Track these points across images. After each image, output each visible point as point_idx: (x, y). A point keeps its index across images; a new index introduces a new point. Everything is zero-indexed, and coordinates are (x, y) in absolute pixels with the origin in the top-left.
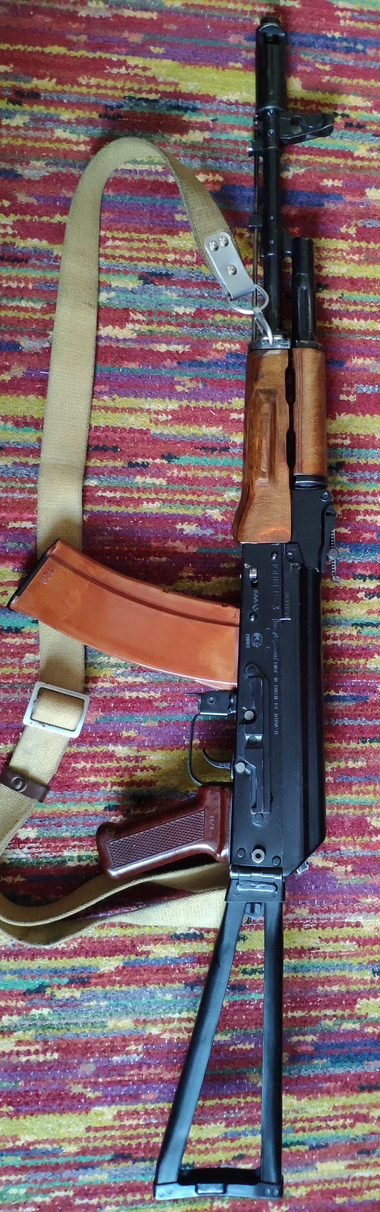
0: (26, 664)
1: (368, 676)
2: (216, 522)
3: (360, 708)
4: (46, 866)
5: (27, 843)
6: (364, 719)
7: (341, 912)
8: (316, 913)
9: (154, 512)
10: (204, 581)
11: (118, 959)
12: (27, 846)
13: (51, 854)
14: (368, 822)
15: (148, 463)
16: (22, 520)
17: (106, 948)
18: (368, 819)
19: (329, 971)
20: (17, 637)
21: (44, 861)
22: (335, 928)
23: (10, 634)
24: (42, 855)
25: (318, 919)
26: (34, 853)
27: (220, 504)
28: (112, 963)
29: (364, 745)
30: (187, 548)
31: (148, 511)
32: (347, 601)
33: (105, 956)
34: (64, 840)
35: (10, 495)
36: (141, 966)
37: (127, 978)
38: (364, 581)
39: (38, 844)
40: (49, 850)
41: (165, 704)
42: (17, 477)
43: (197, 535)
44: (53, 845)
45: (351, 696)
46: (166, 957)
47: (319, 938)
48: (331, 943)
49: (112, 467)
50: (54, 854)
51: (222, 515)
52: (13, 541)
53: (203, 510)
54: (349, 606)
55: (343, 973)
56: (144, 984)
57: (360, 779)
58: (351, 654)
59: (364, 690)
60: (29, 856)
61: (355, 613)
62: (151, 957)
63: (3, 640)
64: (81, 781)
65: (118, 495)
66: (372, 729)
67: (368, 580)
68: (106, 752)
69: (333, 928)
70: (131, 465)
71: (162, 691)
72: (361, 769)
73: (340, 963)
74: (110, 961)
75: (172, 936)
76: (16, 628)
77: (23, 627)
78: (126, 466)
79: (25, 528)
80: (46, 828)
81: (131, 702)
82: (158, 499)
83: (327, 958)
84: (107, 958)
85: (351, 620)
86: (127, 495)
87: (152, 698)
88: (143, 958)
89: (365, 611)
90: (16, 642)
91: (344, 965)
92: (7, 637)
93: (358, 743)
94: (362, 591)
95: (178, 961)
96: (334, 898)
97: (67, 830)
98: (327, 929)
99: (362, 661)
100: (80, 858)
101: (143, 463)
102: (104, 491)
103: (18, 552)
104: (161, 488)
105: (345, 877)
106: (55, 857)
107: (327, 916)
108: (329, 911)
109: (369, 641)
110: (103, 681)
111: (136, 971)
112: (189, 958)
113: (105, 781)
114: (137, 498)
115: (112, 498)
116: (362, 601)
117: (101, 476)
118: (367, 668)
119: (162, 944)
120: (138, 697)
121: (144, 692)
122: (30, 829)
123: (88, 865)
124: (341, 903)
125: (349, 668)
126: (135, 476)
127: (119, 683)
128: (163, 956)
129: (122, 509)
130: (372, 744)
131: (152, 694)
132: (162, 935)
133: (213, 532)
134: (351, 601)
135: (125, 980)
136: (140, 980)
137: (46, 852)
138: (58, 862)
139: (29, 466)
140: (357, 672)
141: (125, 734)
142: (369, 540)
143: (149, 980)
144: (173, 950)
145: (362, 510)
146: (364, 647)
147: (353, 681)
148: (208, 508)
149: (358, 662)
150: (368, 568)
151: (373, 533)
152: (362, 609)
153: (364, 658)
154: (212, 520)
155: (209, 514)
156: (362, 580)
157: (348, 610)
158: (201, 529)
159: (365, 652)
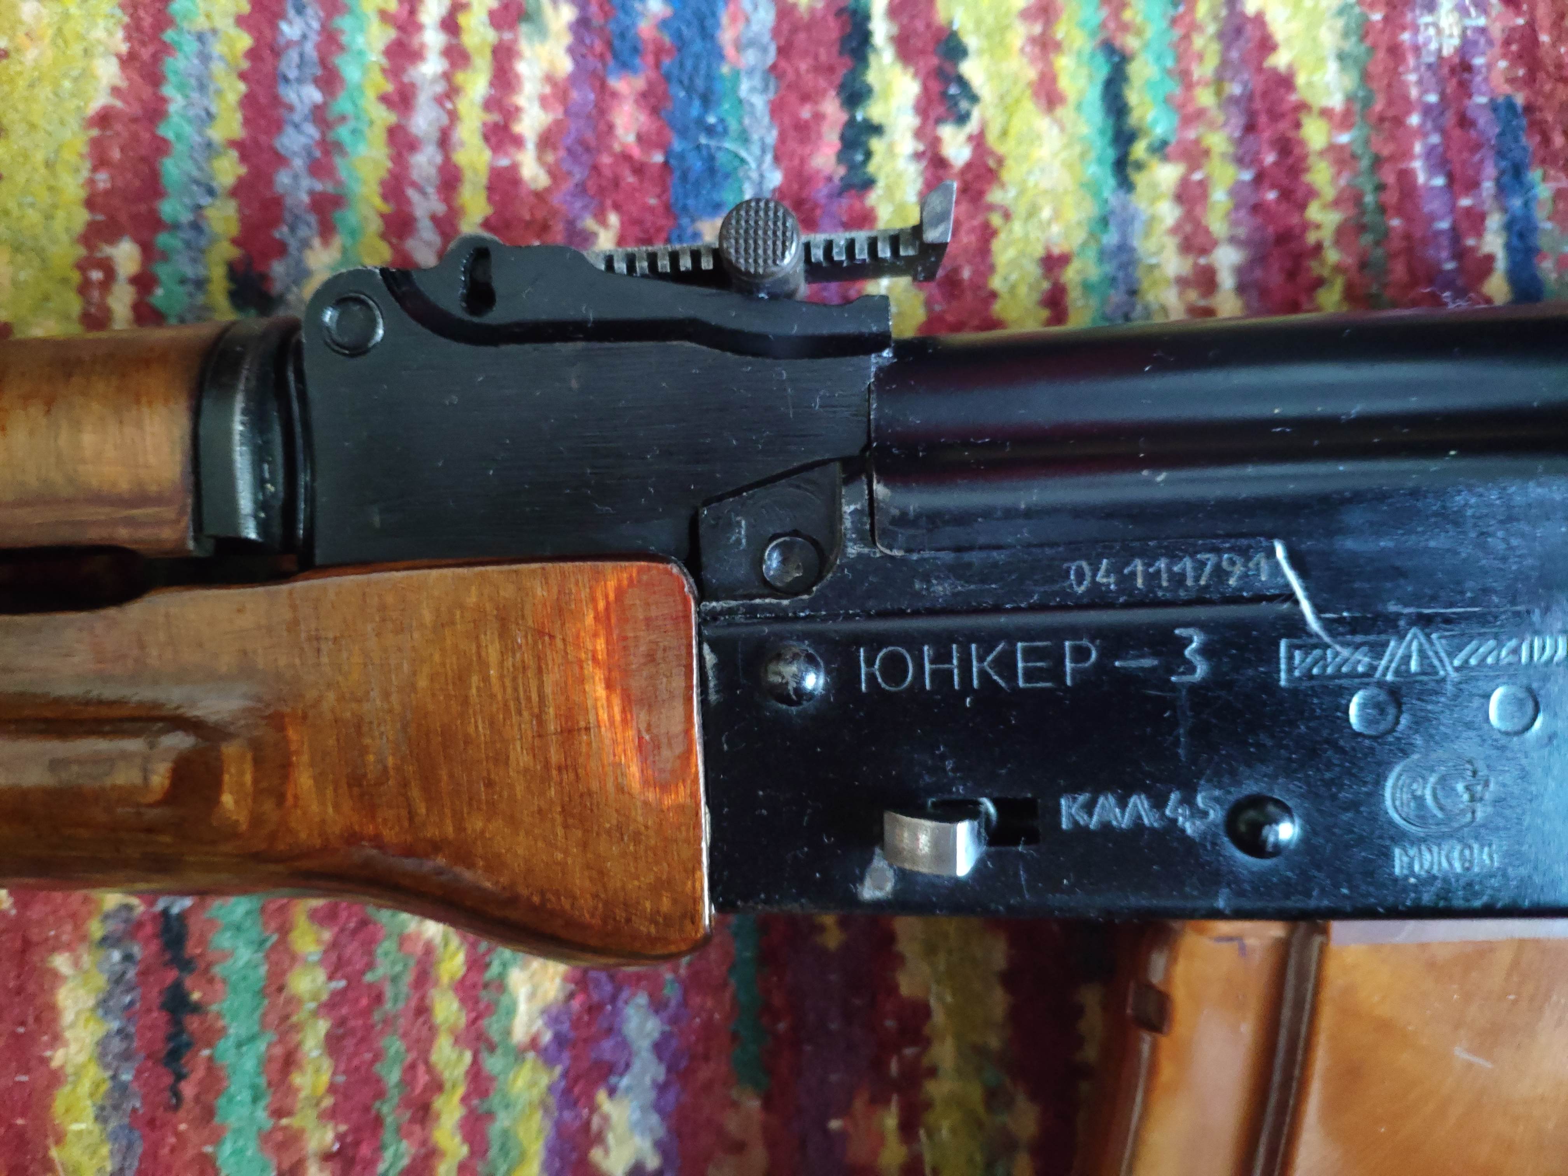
1: (1390, 103)
10: (924, 1042)
30: (738, 1147)
32: (996, 220)
38: (876, 130)
43: (662, 1088)
45: (1502, 190)
53: (515, 1055)
54: (1020, 210)
58: (1286, 194)
59: (1465, 121)
67: (874, 111)
85: (1095, 193)
89: (1042, 123)
94: (935, 143)
99: (1315, 135)
109: (1205, 98)
116: (992, 139)
118: (1348, 111)
125: (1359, 202)
133: (642, 999)
134: (995, 196)
140: (1377, 162)
142: (655, 112)
145: (486, 155)
146: (1238, 121)
147: (1421, 178)
148: (508, 1032)
149: (1322, 153)
150: (806, 113)
151: (614, 95)
152: (1035, 138)
153: (1298, 125)
154: (576, 1005)
155: (539, 1023)
156: (876, 144)
157: (1046, 213)
158: (628, 1066)
159: (1263, 119)
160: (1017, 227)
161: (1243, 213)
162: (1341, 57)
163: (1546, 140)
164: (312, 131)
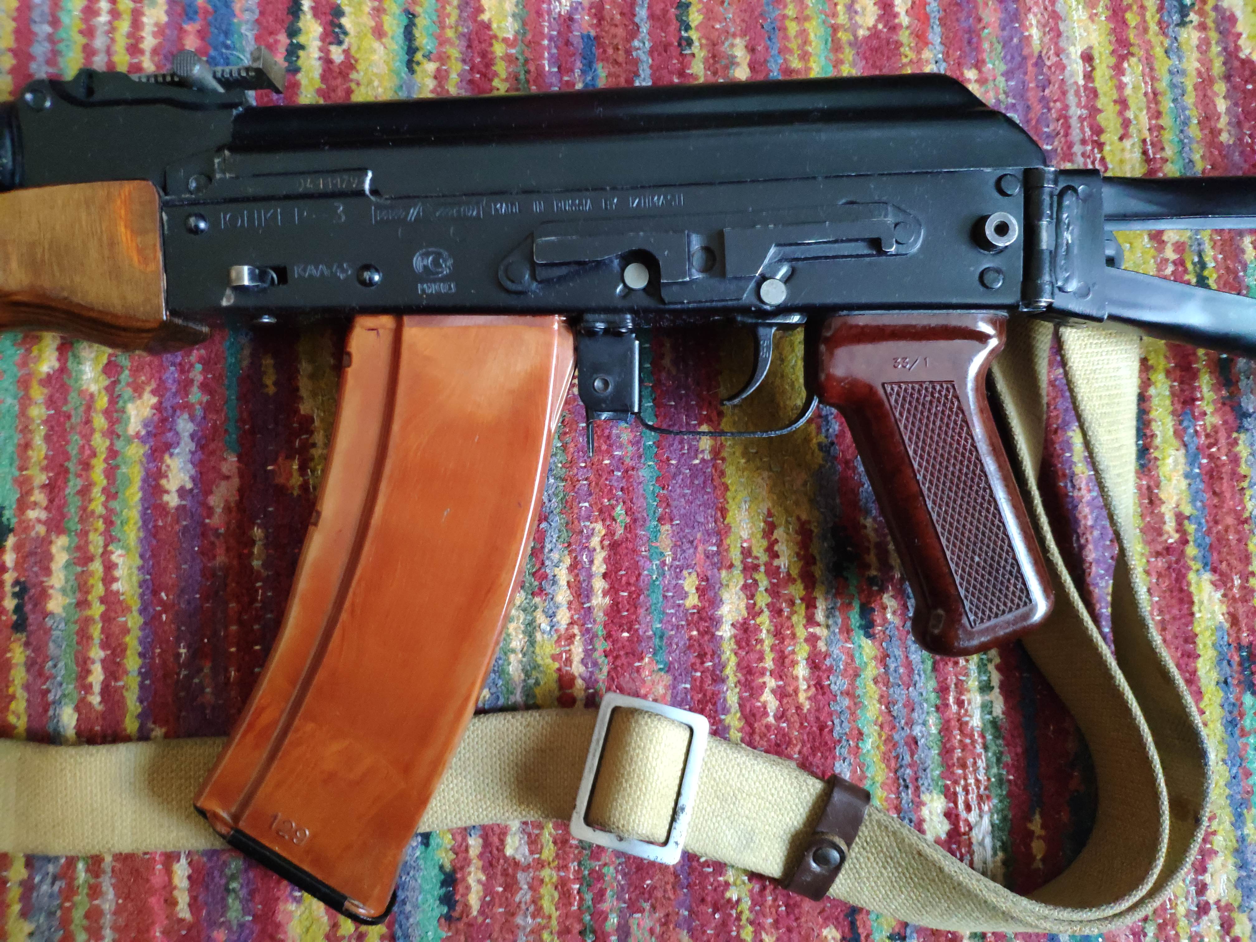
0: (532, 852)
1: (533, 36)
2: (158, 408)
3: (610, 51)
4: (1006, 765)
5: (957, 816)
6: (636, 43)
7: (1064, 93)
8: (1070, 146)
9: (139, 562)
10: (311, 433)
11: (1198, 584)
12: (963, 814)
13: (979, 756)
14: (867, 33)
15: (16, 583)
16: (169, 887)
17: (1175, 611)
18: (861, 33)
19: (1189, 118)
20: (464, 879)
21: (995, 770)
22: (1099, 106)
23: (458, 897)
24: (982, 777)
25: (1084, 142)
26: (980, 797)
27: (113, 400)
28: (1205, 597)
29: (696, 44)
30: (227, 478)
31: (135, 579)
32: (353, 86)
33: (1192, 614)
34: (945, 729)
35: (108, 920)
36: (1209, 532)
37: (1235, 563)
38: (302, 47)
39: (959, 789)
40: (970, 762)
41: (619, 510)
42: (61, 907)
43: (193, 453)
44: (958, 753)
45: (583, 72)
46: (1187, 476)
47: (1121, 139)
48: (1130, 114)
49: (28, 671)
50: (979, 749)
51: (140, 397)
52: (225, 908)
53: (129, 440)
54: (364, 81)
55: (1190, 88)
56: (1246, 521)
57: (774, 52)
58: (484, 75)
59: (568, 43)
60: (986, 808)
61: (383, 69)
62: (1187, 510)
63: (475, 913)
64: (809, 698)
65: (97, 653)
66: (658, 25)
67: (302, 39)
68: (738, 643)
69: (1100, 111)
70: (20, 626)
71: (588, 518)
72: (751, 49)
73: (1169, 96)
74: (1201, 603)
75: (1142, 466)
76: (444, 884)
77: (441, 868)
78: (23, 637)
79: (189, 877)
80: (920, 773)
81: (617, 592)
82: (106, 553)
83: (1161, 122)
84: (1195, 609)
85: (398, 74)
86: (96, 631)
87: (606, 543)
88: (1191, 528)
89: (376, 45)
90: (479, 881)
91: (1173, 86)
92: (467, 906)
93: (693, 55)
94: (328, 52)
95: (1192, 447)
96: (1037, 108)
97: (924, 724)
98: (1103, 124)
99: (499, 49)
100: (985, 688)
101: (15, 595)
102: (88, 688)
103: (252, 893)
104: (78, 548)
105: (991, 85)
106: (985, 747)
107: (1074, 123)
108: (1064, 117)
109: (450, 33)
110: (569, 661)
111: (1218, 540)
112: (1185, 424)
113: (806, 640)
114: (103, 608)
115: (104, 668)
116: (353, 52)
117: (51, 697)
118: (515, 39)
119: (1158, 486)
120: (605, 576)
121: (591, 562)
122: (925, 812)
123: (998, 668)
124: (1047, 91)
125: (517, 79)
126: (46, 614)
127: (571, 623)
128: (1184, 484)
129: (132, 642)
130: (693, 25)
131: (595, 542)
132: (1139, 488)
133: (186, 416)
134: (354, 76)
135: (1240, 567)
136: (1238, 532)
137: (976, 770)
138: (996, 737)
139: (31, 878)
140: (526, 61)
141: (692, 600)
142: (203, 39)
143: (1235, 511)
144: (1170, 461)
145: (127, 58)
146: (464, 43)
147: (547, 69)
148: (126, 430)
149: (502, 58)
150: (271, 40)
151: (185, 31)
152: (374, 51)
153: (491, 45)
154: (156, 418)
155: (140, 427)
156: (301, 53)
157: (376, 83)
158: (178, 444)
159: (476, 43)
160: (363, 89)
161: (464, 83)
162: (514, 16)
163: (605, 51)
164: (47, 46)
